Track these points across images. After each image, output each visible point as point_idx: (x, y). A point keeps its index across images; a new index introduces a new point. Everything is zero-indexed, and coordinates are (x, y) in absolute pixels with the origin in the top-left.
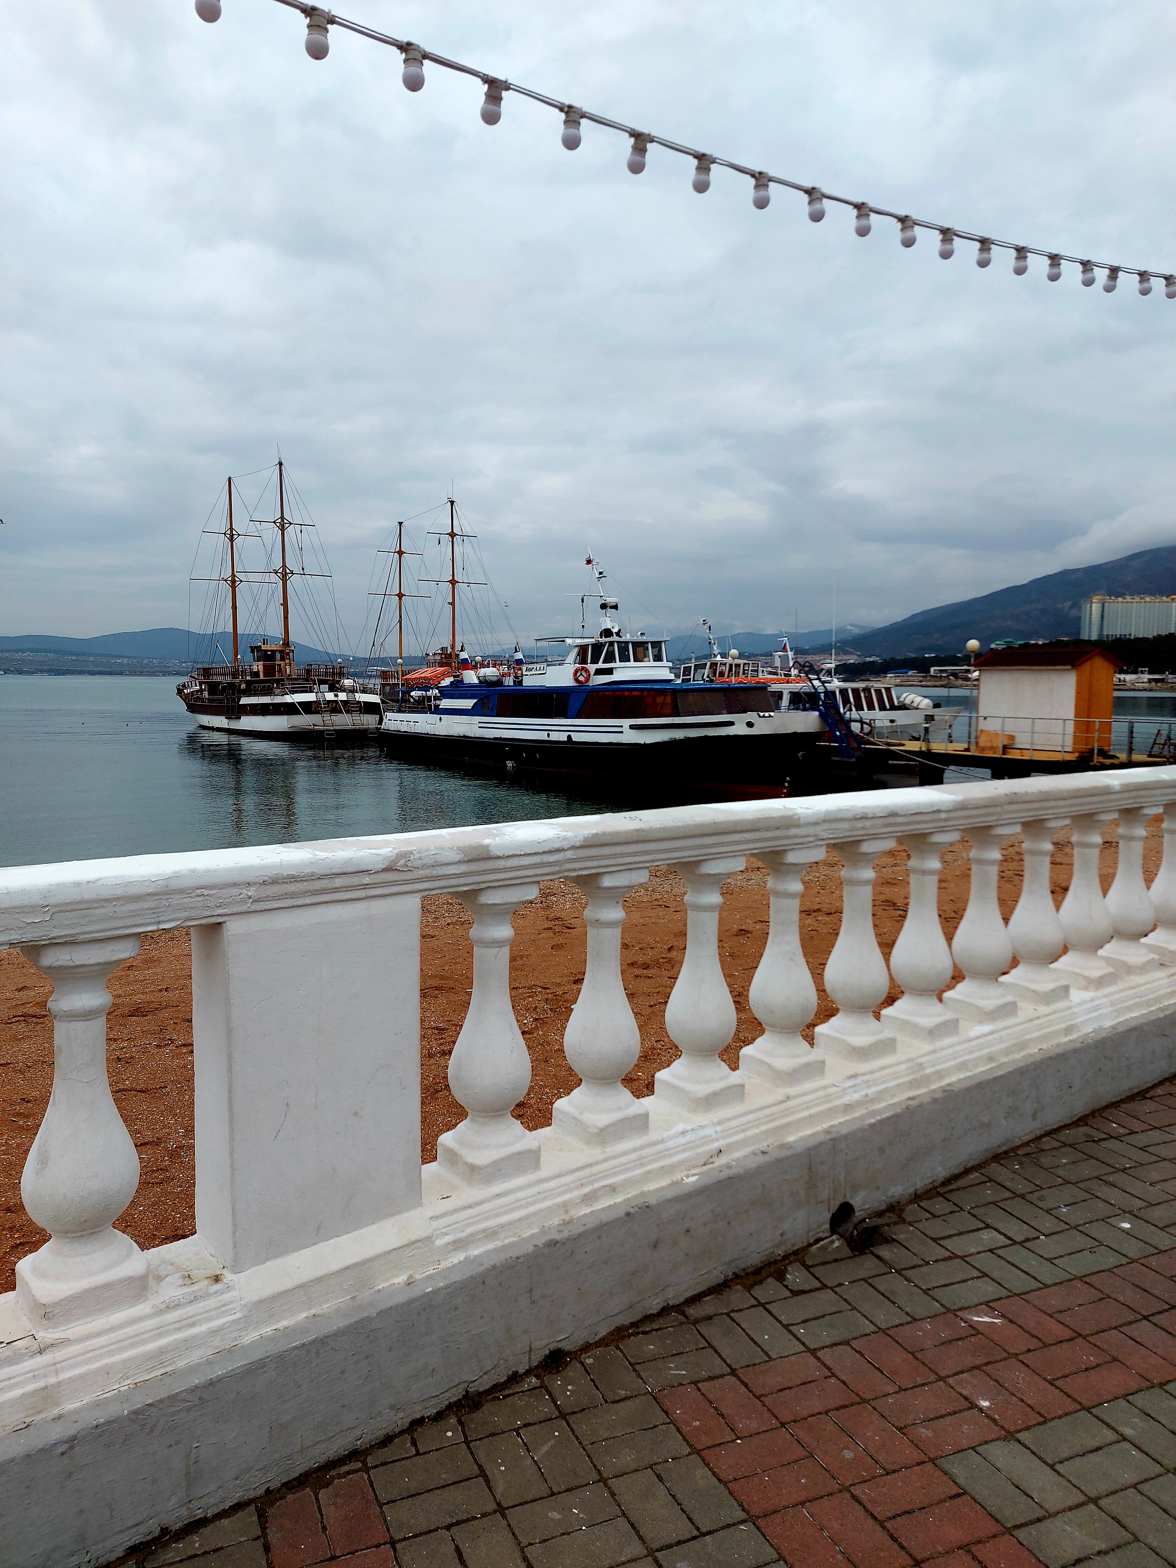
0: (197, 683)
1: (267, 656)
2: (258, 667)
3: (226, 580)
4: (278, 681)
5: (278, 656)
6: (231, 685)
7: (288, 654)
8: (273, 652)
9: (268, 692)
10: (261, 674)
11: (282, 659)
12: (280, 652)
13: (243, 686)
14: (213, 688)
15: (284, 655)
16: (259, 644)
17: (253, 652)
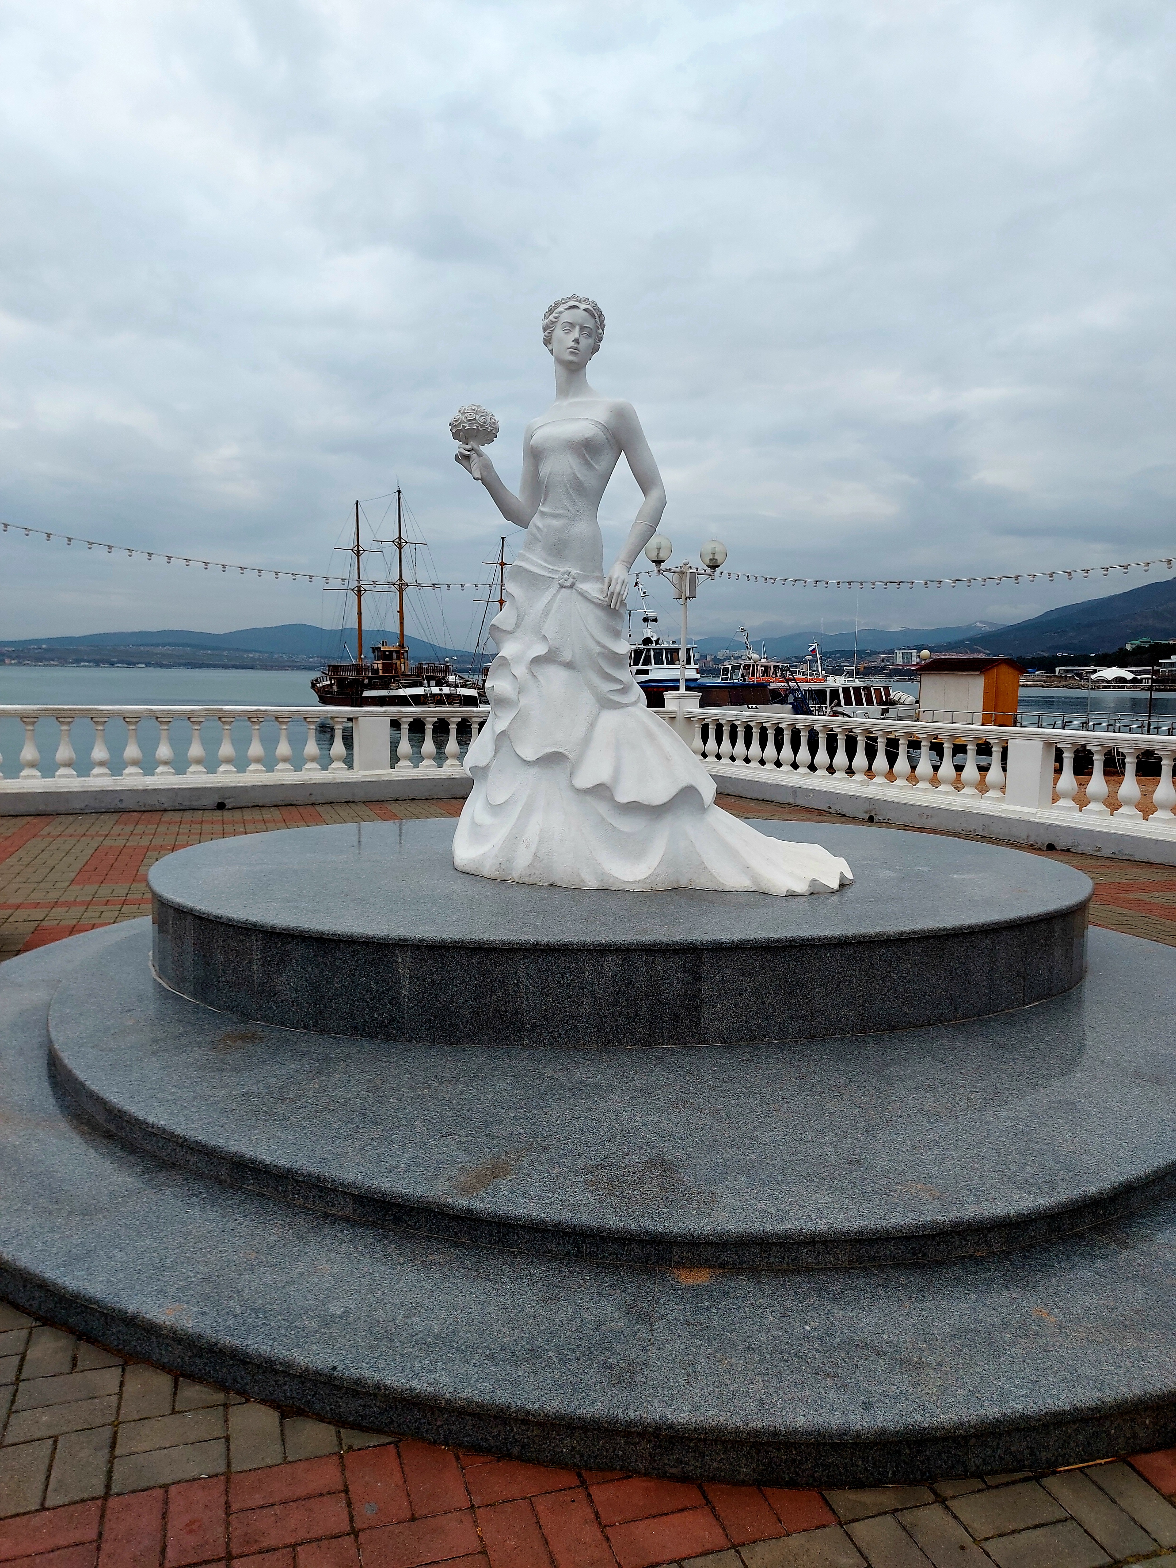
0: (328, 677)
1: (386, 656)
2: (378, 665)
3: (353, 590)
4: (394, 677)
5: (395, 655)
6: (356, 680)
7: (403, 654)
8: (391, 652)
9: (386, 687)
10: (381, 671)
11: (398, 658)
12: (397, 652)
13: (366, 681)
14: (341, 682)
15: (399, 655)
16: (380, 645)
17: (374, 652)
